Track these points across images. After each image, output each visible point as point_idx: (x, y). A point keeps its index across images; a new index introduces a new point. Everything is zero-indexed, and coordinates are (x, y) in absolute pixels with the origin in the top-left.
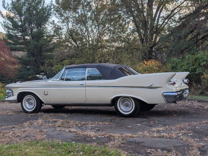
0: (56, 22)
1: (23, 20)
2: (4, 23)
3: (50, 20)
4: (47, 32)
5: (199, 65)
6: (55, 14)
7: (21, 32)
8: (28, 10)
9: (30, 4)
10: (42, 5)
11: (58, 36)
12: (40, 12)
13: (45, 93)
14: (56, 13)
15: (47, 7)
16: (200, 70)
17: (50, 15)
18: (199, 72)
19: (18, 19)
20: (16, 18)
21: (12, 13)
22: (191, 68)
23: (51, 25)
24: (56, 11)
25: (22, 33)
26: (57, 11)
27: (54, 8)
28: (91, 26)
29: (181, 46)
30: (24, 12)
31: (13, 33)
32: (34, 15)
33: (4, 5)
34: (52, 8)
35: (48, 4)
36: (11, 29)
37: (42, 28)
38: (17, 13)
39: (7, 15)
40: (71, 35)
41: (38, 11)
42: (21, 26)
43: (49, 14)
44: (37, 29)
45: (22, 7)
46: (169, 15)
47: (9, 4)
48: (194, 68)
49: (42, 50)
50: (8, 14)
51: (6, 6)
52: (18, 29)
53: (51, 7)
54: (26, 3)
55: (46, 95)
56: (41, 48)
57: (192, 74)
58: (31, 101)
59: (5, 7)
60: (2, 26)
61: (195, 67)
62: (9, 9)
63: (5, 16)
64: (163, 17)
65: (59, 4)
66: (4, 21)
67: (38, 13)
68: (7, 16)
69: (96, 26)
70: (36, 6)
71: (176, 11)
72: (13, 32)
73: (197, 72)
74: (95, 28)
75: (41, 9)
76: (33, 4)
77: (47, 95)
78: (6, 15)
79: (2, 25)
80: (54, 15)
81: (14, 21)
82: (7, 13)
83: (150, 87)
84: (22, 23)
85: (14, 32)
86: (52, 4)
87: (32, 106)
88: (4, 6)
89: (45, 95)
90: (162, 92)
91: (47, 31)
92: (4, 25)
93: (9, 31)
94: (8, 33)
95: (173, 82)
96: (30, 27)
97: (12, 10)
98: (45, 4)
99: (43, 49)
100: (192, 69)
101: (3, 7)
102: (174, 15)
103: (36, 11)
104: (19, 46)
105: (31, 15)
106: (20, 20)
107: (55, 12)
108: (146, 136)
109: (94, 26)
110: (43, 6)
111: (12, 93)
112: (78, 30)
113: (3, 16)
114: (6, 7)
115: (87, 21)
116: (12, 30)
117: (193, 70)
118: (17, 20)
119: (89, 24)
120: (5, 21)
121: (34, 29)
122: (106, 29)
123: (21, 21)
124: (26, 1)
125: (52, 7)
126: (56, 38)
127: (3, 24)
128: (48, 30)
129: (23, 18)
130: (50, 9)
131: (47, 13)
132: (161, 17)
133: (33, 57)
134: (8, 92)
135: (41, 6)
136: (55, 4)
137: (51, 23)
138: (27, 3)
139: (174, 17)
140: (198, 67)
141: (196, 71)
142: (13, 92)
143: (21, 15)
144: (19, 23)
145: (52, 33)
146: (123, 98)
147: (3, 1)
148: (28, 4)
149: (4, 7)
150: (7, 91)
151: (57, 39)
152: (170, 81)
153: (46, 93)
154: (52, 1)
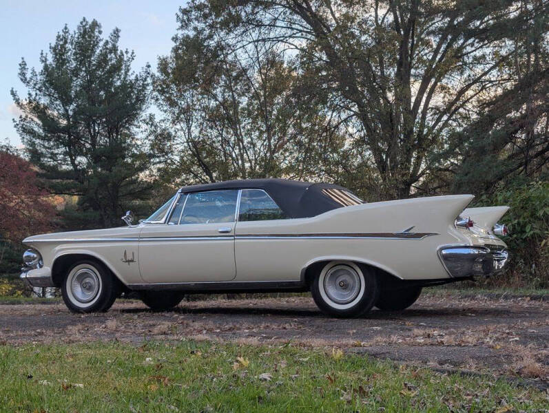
0: (157, 120)
1: (71, 113)
2: (22, 123)
3: (143, 114)
4: (133, 146)
5: (533, 215)
6: (157, 100)
7: (65, 146)
8: (86, 87)
9: (91, 73)
10: (122, 76)
11: (163, 156)
12: (116, 93)
13: (126, 258)
14: (159, 97)
15: (137, 79)
16: (536, 229)
17: (143, 101)
18: (532, 232)
19: (58, 110)
20: (55, 108)
21: (45, 95)
22: (510, 224)
23: (144, 126)
24: (158, 91)
25: (67, 148)
26: (162, 92)
27: (154, 83)
28: (249, 134)
29: (485, 170)
30: (76, 92)
31: (44, 147)
32: (101, 102)
33: (23, 74)
34: (148, 85)
35: (137, 72)
36: (39, 137)
37: (121, 134)
38: (56, 96)
39: (30, 100)
40: (197, 154)
41: (111, 92)
42: (66, 130)
43: (141, 100)
44: (109, 138)
45: (71, 80)
46: (452, 104)
47: (37, 74)
48: (519, 223)
49: (120, 194)
50: (33, 97)
51: (28, 76)
52: (59, 137)
53: (146, 80)
54: (82, 71)
55: (129, 261)
56: (116, 187)
57: (516, 238)
58: (87, 280)
59: (26, 79)
60: (16, 129)
61: (521, 220)
62: (35, 85)
63: (25, 103)
64: (437, 108)
65: (167, 74)
66: (21, 117)
67: (111, 97)
68: (30, 102)
69: (261, 133)
70: (107, 79)
71: (470, 93)
72: (44, 145)
73: (529, 233)
74: (259, 137)
75: (119, 87)
76: (100, 73)
77: (132, 261)
78: (28, 100)
79: (15, 127)
80: (153, 101)
81: (49, 116)
82: (29, 94)
83: (406, 235)
84: (68, 120)
85: (46, 144)
86: (149, 73)
87: (90, 295)
88: (24, 76)
89: (126, 262)
90: (438, 248)
91: (134, 143)
92: (22, 127)
93: (34, 142)
94: (31, 148)
95: (467, 221)
96: (90, 131)
97: (44, 88)
98: (130, 73)
99: (123, 191)
100: (514, 226)
101: (22, 80)
102: (465, 102)
103: (107, 92)
104: (59, 181)
105: (93, 100)
106: (63, 115)
107: (156, 93)
108: (396, 343)
109: (257, 133)
110: (125, 78)
111: (39, 260)
112: (214, 142)
113: (19, 104)
114: (28, 79)
115: (239, 120)
116: (43, 139)
117: (518, 229)
118: (56, 113)
119: (244, 128)
120: (23, 117)
121: (101, 139)
122: (288, 141)
123: (66, 116)
124: (80, 65)
125: (149, 81)
126: (158, 160)
127: (18, 123)
128: (137, 139)
129: (71, 108)
130: (144, 87)
131: (134, 97)
132: (432, 108)
133: (95, 209)
134: (28, 256)
135: (120, 79)
136: (158, 74)
137: (144, 120)
138: (84, 69)
139: (465, 109)
140: (530, 221)
141: (526, 232)
142: (41, 259)
143: (66, 101)
144: (60, 120)
145: (146, 149)
146: (335, 266)
147: (20, 65)
148: (85, 71)
149: (24, 80)
150: (26, 254)
151: (160, 162)
152: (459, 219)
153: (129, 258)
154: (149, 66)
